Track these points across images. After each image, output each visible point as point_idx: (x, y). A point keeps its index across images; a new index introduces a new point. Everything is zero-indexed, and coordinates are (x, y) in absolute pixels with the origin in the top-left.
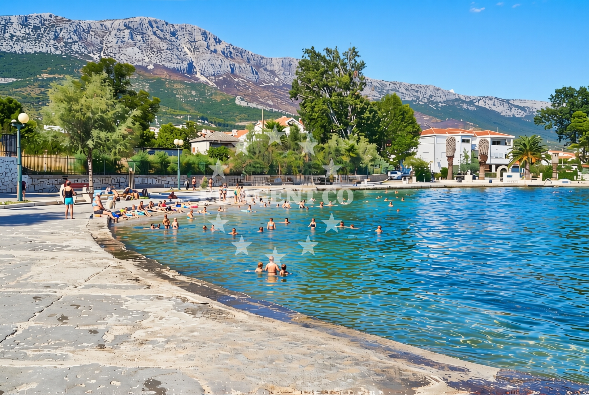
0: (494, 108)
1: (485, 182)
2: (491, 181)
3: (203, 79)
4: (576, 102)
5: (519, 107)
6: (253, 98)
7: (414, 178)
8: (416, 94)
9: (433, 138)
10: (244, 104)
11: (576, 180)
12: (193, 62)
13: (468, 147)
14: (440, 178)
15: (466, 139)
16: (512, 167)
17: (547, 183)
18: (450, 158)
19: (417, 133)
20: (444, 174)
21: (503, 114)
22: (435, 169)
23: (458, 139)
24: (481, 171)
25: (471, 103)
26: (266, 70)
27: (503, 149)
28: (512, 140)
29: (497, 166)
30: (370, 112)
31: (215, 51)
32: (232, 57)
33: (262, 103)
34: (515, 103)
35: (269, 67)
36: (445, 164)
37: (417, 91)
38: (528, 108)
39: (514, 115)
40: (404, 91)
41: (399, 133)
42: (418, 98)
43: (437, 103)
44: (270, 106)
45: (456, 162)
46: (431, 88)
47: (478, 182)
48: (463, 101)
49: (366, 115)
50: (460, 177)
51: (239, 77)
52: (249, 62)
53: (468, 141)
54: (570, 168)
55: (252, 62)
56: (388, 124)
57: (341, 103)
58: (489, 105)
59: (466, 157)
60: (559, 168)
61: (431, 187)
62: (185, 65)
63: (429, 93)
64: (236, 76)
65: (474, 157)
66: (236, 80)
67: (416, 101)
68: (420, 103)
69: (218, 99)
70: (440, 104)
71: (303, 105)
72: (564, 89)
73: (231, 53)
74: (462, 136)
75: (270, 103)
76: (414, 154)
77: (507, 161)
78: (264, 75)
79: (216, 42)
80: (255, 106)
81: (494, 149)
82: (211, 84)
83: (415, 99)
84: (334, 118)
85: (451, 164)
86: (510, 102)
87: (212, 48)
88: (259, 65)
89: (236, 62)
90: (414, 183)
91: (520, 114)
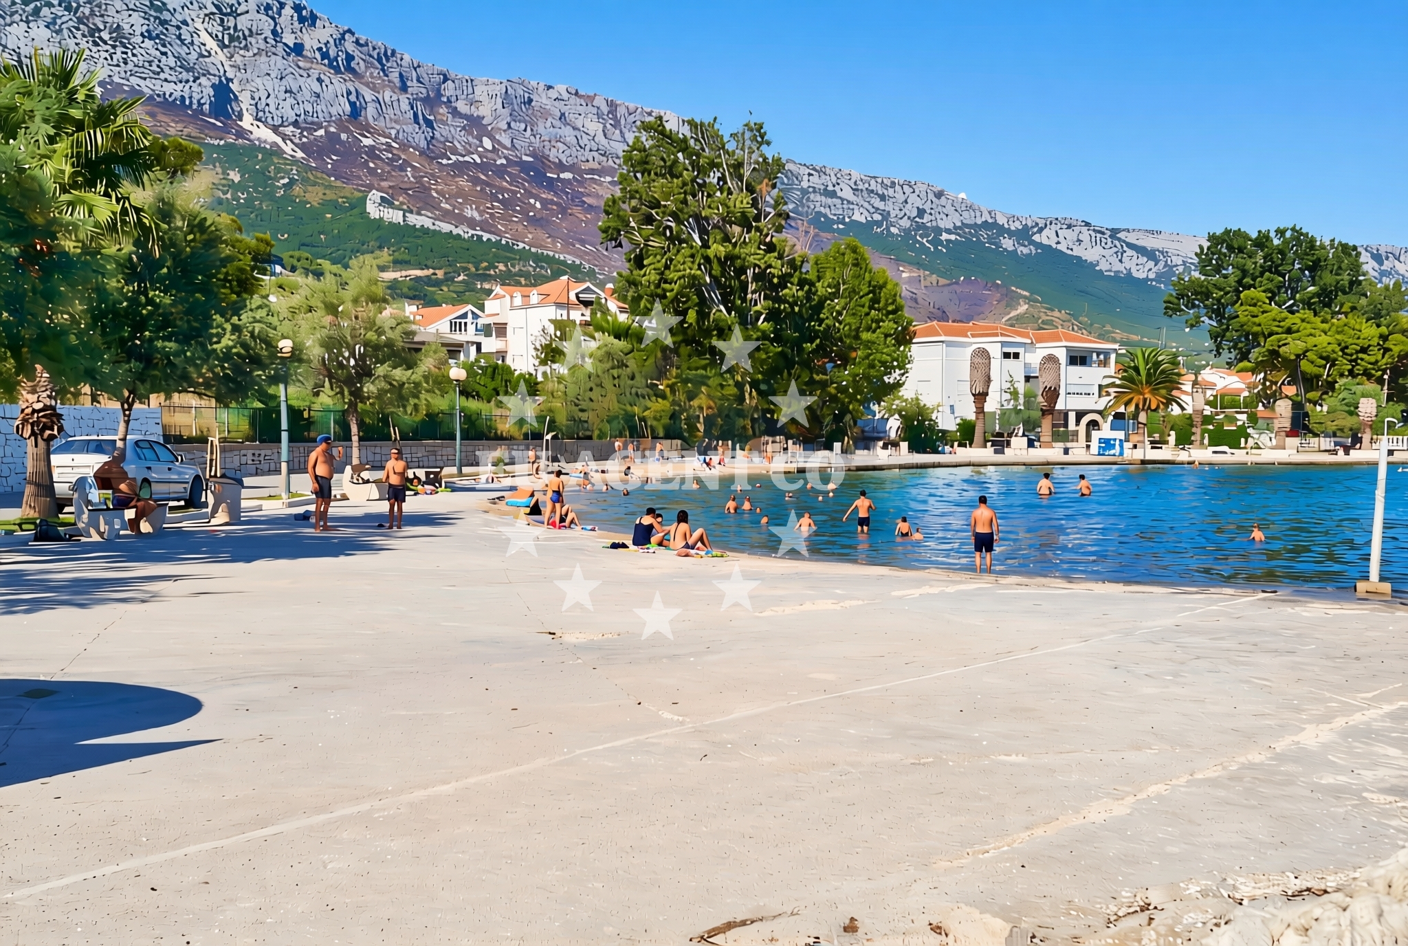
0: (1078, 251)
1: (1053, 453)
2: (1066, 451)
3: (263, 134)
4: (1250, 266)
5: (1141, 250)
6: (421, 199)
7: (904, 445)
8: (881, 205)
9: (939, 347)
10: (395, 216)
11: (1245, 448)
12: (229, 80)
13: (1017, 369)
14: (956, 444)
15: (1012, 350)
16: (1111, 418)
17: (1183, 456)
18: (980, 397)
19: (904, 337)
20: (966, 434)
21: (1103, 266)
22: (946, 422)
23: (995, 351)
24: (1046, 429)
25: (1024, 235)
26: (455, 112)
27: (1094, 375)
28: (1113, 356)
29: (1080, 415)
30: (801, 284)
31: (298, 49)
32: (350, 69)
33: (446, 216)
34: (1131, 238)
35: (462, 106)
36: (968, 411)
37: (883, 198)
38: (1164, 253)
39: (1129, 271)
40: (851, 197)
41: (865, 336)
42: (886, 215)
43: (938, 231)
44: (472, 223)
45: (991, 405)
46: (920, 188)
47: (1040, 454)
48: (1002, 231)
49: (791, 291)
50: (1000, 442)
51: (374, 132)
52: (404, 88)
53: (1016, 356)
54: (1233, 420)
55: (413, 85)
56: (840, 313)
57: (731, 258)
58: (1065, 242)
59: (1015, 394)
60: (1207, 420)
61: (939, 465)
62: (203, 91)
63: (915, 202)
64: (367, 129)
65: (1029, 397)
66: (367, 142)
67: (879, 224)
68: (894, 230)
69: (314, 197)
70: (945, 236)
71: (639, 262)
72: (1227, 232)
73: (350, 58)
74: (1003, 344)
75: (470, 212)
76: (898, 385)
77: (1102, 404)
78: (450, 130)
79: (302, 20)
80: (428, 223)
81: (1073, 375)
82: (288, 148)
83: (877, 217)
84: (716, 296)
85: (980, 411)
86: (1121, 235)
87: (289, 39)
88: (433, 100)
89: (367, 85)
90: (904, 454)
91: (1142, 269)
